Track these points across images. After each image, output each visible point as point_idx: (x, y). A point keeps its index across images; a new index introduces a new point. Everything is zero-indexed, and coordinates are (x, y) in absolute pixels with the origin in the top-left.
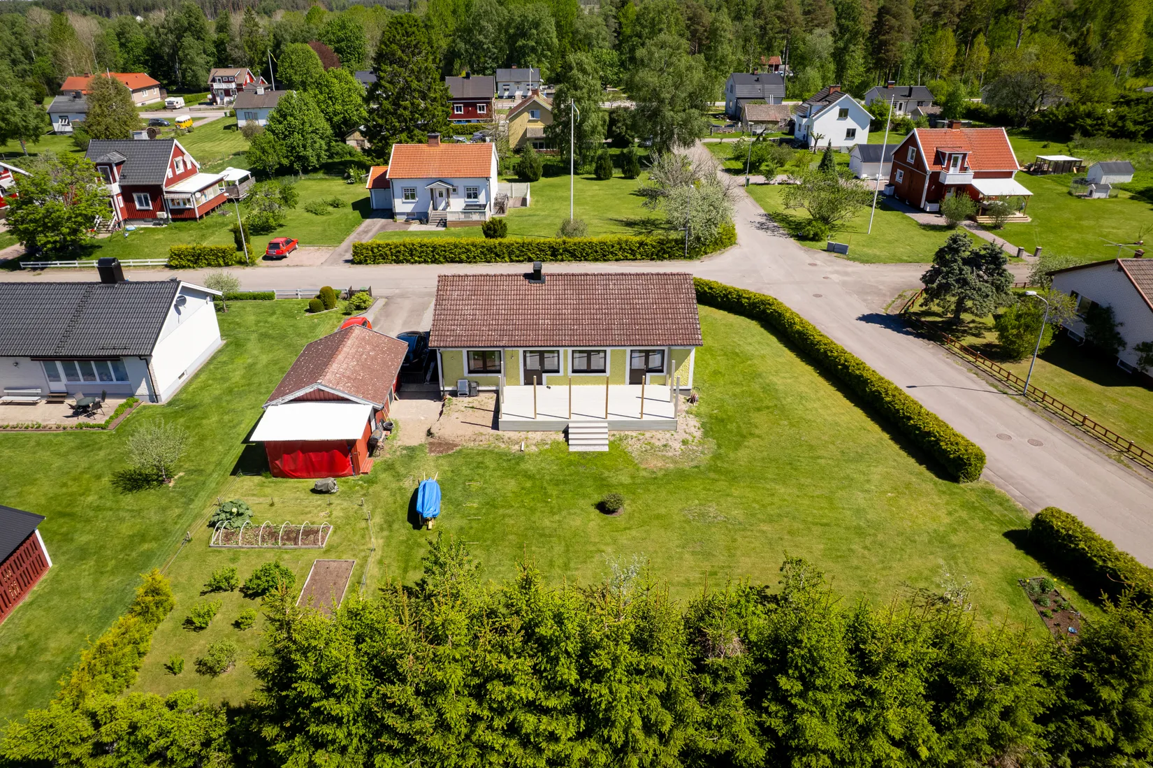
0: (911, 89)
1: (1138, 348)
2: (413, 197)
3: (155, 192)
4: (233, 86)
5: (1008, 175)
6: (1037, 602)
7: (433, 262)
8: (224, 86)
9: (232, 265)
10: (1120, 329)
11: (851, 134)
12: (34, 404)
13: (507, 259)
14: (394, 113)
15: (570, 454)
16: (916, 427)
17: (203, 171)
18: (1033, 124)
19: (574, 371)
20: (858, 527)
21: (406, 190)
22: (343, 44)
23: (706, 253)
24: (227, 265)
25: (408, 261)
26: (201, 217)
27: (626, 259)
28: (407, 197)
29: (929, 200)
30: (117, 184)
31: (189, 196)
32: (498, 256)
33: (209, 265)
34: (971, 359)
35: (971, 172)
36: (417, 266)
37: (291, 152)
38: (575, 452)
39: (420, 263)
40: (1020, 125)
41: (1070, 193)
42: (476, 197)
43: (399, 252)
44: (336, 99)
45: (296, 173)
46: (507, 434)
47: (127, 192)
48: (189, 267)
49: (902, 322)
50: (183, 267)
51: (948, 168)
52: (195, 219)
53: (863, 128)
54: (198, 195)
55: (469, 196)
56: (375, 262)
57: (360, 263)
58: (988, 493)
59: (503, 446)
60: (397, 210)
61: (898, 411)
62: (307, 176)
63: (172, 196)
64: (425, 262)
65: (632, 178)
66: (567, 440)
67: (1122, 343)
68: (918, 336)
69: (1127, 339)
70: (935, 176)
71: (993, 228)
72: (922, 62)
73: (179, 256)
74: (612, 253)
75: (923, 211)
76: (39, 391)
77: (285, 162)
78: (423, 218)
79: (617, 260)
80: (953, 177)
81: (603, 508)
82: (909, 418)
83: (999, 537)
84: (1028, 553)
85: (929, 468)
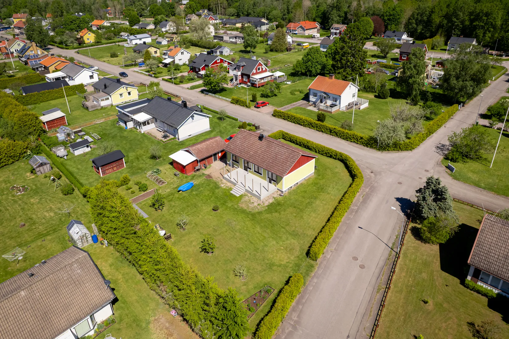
2: (316, 96)
3: (248, 76)
4: (338, 31)
8: (335, 31)
12: (161, 132)
17: (269, 71)
19: (255, 171)
21: (314, 93)
22: (391, 17)
23: (388, 150)
24: (243, 106)
26: (259, 87)
27: (354, 142)
28: (314, 96)
30: (240, 72)
31: (255, 80)
33: (239, 105)
38: (231, 193)
45: (307, 75)
46: (224, 181)
47: (242, 75)
48: (235, 104)
52: (256, 87)
54: (259, 80)
55: (334, 101)
56: (278, 117)
57: (274, 116)
58: (311, 266)
59: (220, 183)
60: (311, 99)
62: (310, 78)
63: (253, 79)
66: (233, 189)
68: (407, 214)
73: (233, 100)
74: (350, 138)
77: (303, 71)
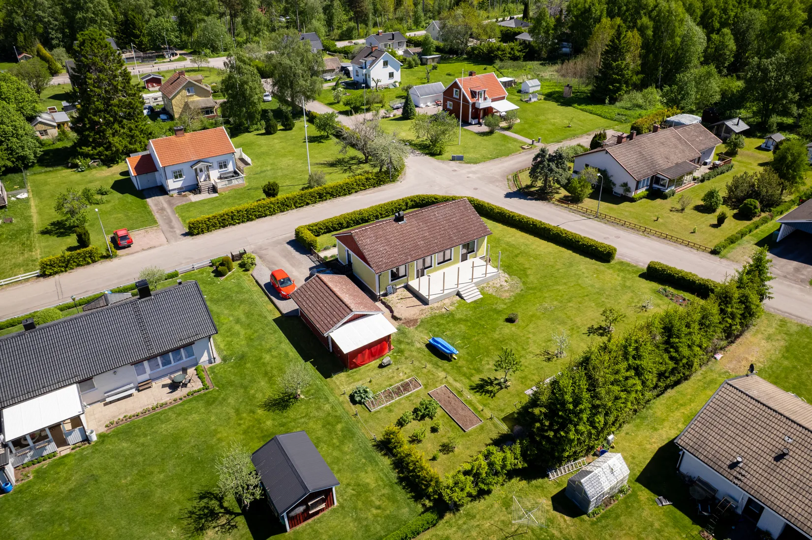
0: (393, 35)
1: (622, 186)
2: (181, 176)
5: (503, 98)
6: (667, 296)
7: (248, 220)
9: (98, 260)
10: (611, 178)
11: (391, 75)
12: (130, 395)
13: (293, 207)
14: (105, 111)
15: (470, 304)
16: (583, 245)
18: (468, 53)
19: (439, 264)
20: (598, 293)
21: (175, 172)
24: (94, 261)
25: (231, 224)
28: (176, 177)
29: (473, 118)
32: (288, 206)
33: (78, 265)
34: (565, 205)
35: (489, 100)
36: (238, 226)
37: (11, 154)
38: (471, 302)
39: (239, 223)
40: (462, 54)
41: (521, 100)
42: (225, 166)
43: (224, 220)
44: (9, 99)
46: (435, 305)
48: (62, 271)
49: (523, 193)
50: (56, 273)
51: (478, 100)
53: (397, 71)
55: (221, 167)
56: (208, 230)
57: (197, 233)
58: (621, 263)
59: (437, 312)
60: (170, 187)
61: (571, 239)
64: (243, 222)
65: (291, 129)
66: (462, 298)
67: (614, 185)
68: (536, 199)
69: (615, 182)
70: (474, 104)
71: (509, 128)
72: (377, 10)
73: (51, 265)
75: (471, 124)
76: (132, 385)
78: (195, 189)
79: (356, 192)
80: (482, 104)
81: (510, 320)
82: (579, 242)
83: (638, 278)
84: (651, 280)
85: (596, 260)
